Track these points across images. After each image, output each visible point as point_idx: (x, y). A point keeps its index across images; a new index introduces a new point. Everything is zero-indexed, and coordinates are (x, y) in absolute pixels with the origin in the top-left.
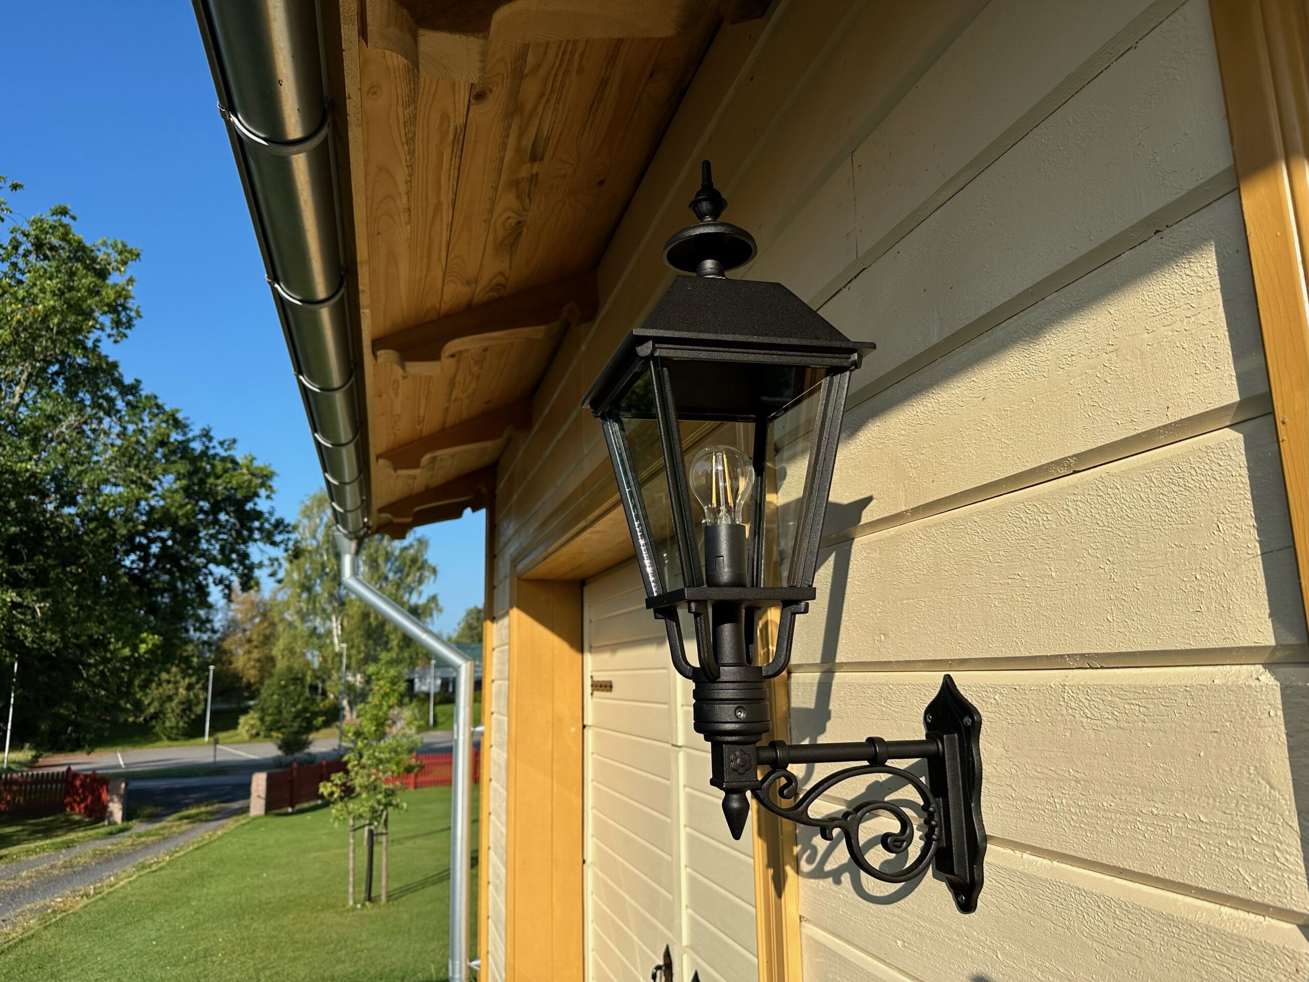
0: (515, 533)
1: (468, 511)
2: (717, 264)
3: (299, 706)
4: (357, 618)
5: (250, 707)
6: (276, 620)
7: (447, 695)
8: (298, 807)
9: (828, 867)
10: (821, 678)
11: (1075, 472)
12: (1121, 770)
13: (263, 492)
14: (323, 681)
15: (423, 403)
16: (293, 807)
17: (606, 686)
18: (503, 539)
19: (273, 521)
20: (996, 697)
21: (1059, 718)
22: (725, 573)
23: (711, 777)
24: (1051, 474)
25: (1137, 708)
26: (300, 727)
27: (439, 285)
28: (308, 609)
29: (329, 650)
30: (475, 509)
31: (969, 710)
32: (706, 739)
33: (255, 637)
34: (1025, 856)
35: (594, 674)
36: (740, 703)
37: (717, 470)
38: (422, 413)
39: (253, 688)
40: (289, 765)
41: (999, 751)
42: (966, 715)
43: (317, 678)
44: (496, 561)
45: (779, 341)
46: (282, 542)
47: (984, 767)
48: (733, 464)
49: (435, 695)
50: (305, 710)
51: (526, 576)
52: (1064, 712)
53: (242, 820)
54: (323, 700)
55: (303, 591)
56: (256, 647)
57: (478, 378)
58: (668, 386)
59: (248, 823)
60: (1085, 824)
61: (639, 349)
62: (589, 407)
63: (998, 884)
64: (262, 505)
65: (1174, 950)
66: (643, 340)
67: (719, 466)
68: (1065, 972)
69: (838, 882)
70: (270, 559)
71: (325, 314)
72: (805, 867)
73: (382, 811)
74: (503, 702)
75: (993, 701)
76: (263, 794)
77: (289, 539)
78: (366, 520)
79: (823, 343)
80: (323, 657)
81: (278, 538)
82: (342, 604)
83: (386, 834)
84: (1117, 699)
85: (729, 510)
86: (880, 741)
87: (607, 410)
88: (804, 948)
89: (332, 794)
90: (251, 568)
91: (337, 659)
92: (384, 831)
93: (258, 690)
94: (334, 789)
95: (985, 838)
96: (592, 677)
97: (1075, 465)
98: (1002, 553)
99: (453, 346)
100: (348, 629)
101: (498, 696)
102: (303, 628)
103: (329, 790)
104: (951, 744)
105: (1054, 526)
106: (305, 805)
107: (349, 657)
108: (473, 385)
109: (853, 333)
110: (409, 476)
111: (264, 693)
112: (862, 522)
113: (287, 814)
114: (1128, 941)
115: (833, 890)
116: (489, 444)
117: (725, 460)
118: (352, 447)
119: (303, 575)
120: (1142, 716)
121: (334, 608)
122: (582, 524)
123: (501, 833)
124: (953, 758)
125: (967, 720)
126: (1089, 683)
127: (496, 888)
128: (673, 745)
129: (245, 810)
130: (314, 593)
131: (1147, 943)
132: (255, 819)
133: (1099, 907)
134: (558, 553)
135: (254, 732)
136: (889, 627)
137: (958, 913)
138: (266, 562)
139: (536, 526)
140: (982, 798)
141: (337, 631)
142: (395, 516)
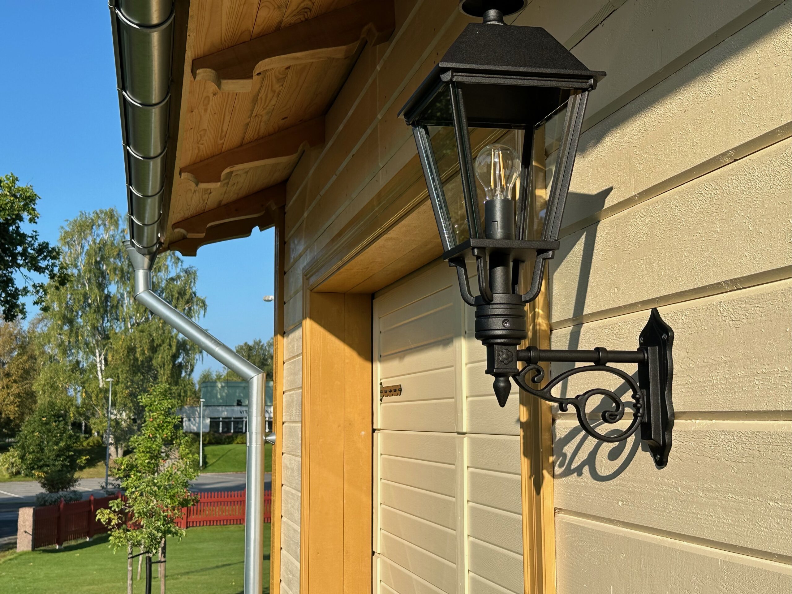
0: (306, 250)
1: (256, 229)
2: (498, 13)
3: (62, 444)
4: (122, 353)
5: (9, 445)
6: (37, 353)
7: (217, 435)
8: (65, 544)
9: (573, 466)
10: (572, 330)
11: (735, 161)
12: (748, 350)
13: (26, 216)
14: (87, 418)
15: (227, 118)
16: (60, 544)
17: (396, 390)
18: (293, 255)
19: (36, 245)
20: (683, 318)
21: (718, 324)
22: (498, 231)
23: (486, 369)
24: (722, 163)
25: (758, 308)
26: (63, 466)
27: (255, 11)
28: (69, 342)
29: (93, 386)
30: (263, 228)
31: (666, 329)
32: (483, 344)
33: (13, 371)
34: (698, 421)
35: (382, 381)
36: (506, 317)
37: (495, 162)
38: (225, 129)
39: (12, 425)
40: (56, 502)
41: (683, 354)
42: (664, 333)
43: (80, 414)
44: (285, 276)
45: (538, 70)
46: (46, 268)
47: (674, 367)
48: (507, 158)
49: (205, 434)
50: (68, 448)
51: (320, 288)
52: (720, 320)
53: (9, 555)
54: (87, 438)
55: (64, 324)
56: (15, 381)
57: (278, 95)
58: (461, 102)
59: (16, 558)
60: (729, 389)
61: (442, 76)
62: (403, 117)
63: (680, 443)
64: (26, 227)
65: (770, 453)
66: (445, 70)
67: (497, 158)
68: (716, 487)
69: (580, 474)
70: (34, 286)
71: (155, 37)
72: (558, 470)
73: (161, 538)
74: (295, 410)
75: (681, 321)
76: (30, 530)
77: (53, 265)
78: (159, 235)
79: (569, 72)
80: (86, 392)
81: (43, 264)
82: (107, 337)
83: (165, 562)
84: (748, 305)
85: (502, 190)
86: (604, 350)
87: (417, 119)
88: (557, 532)
89: (110, 520)
90: (15, 295)
91: (101, 395)
92: (163, 560)
93: (18, 426)
94: (112, 516)
95: (673, 414)
96: (381, 384)
97: (734, 155)
98: (690, 219)
99: (263, 65)
100: (112, 364)
101: (290, 405)
102: (65, 362)
103: (106, 517)
104: (653, 353)
105: (720, 197)
106: (73, 543)
107: (115, 393)
108: (273, 102)
109: (592, 66)
110: (206, 190)
111: (25, 430)
112: (605, 207)
113: (55, 551)
114: (748, 455)
115: (577, 482)
116: (284, 160)
117: (501, 155)
118: (159, 160)
119: (64, 305)
120: (760, 313)
121: (97, 341)
122: (379, 231)
123: (295, 530)
124: (654, 363)
125: (664, 336)
126: (734, 298)
127: (289, 584)
128: (459, 433)
129: (13, 546)
130: (76, 325)
131: (758, 453)
132: (21, 555)
133: (734, 439)
134: (353, 262)
135: (14, 470)
136: (620, 281)
137: (656, 470)
138: (30, 288)
139: (328, 241)
140: (673, 388)
141: (100, 366)
142: (188, 231)
